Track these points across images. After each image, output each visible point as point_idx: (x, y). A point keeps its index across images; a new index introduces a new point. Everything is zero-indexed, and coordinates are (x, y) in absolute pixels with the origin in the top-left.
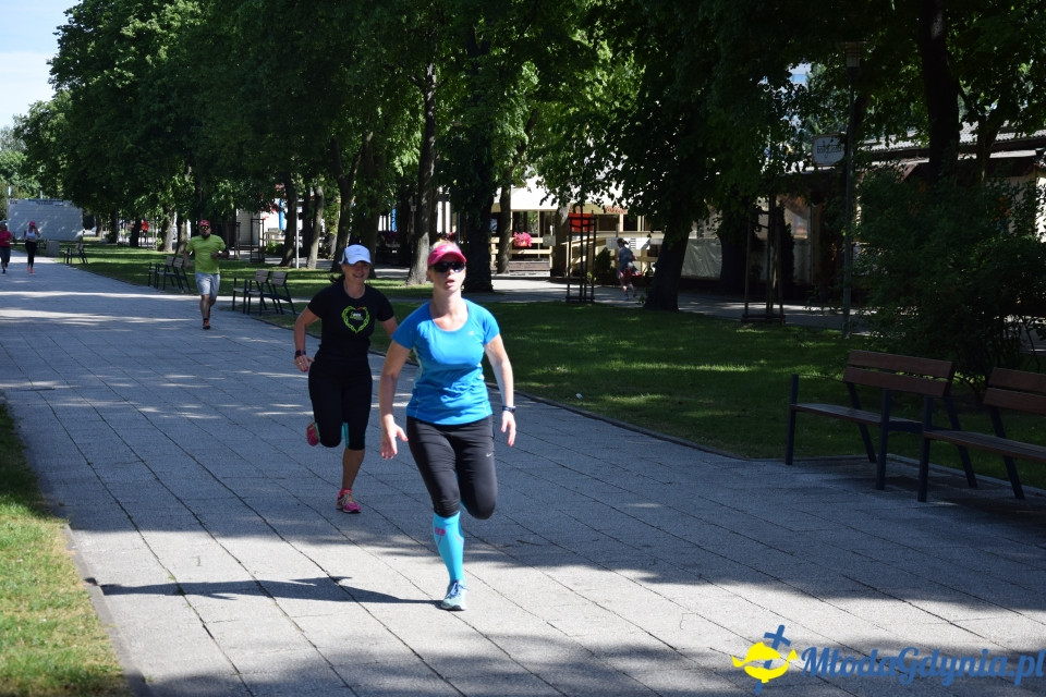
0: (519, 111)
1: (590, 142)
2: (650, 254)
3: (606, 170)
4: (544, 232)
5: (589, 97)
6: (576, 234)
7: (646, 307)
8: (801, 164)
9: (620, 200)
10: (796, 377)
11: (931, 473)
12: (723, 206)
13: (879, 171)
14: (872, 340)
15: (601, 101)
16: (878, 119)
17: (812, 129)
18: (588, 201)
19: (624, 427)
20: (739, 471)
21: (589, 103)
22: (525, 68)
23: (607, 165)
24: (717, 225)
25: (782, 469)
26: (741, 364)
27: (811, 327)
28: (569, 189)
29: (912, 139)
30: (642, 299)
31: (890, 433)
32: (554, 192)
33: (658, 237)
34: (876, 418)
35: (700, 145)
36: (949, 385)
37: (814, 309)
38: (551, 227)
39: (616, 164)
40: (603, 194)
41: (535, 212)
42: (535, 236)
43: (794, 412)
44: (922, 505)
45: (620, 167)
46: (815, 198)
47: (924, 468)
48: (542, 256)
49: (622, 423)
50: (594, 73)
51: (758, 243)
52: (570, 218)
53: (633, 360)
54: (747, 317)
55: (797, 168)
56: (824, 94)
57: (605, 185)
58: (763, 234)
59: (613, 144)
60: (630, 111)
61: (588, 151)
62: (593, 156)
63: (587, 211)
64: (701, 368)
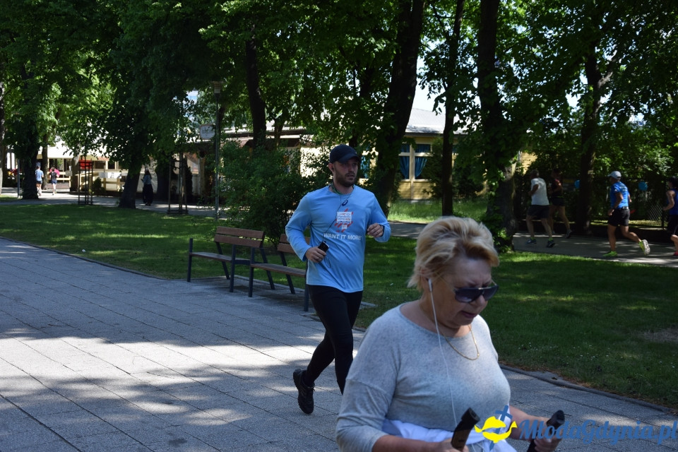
0: (51, 108)
1: (90, 124)
2: (121, 180)
3: (98, 138)
4: (66, 169)
5: (89, 103)
6: (83, 170)
7: (119, 206)
8: (194, 138)
9: (105, 154)
10: (191, 240)
11: (254, 284)
12: (157, 158)
13: (229, 143)
14: (227, 222)
15: (94, 105)
16: (230, 119)
17: (199, 122)
18: (88, 154)
19: (107, 266)
20: (165, 286)
21: (88, 105)
22: (53, 87)
23: (98, 136)
24: (155, 167)
25: (185, 284)
26: (166, 234)
27: (199, 216)
28: (78, 148)
29: (245, 128)
30: (117, 203)
31: (236, 265)
32: (71, 148)
33: (125, 172)
34: (229, 258)
35: (144, 128)
36: (262, 242)
37: (201, 207)
38: (70, 167)
39: (103, 136)
40: (96, 150)
41: (62, 159)
42: (62, 171)
43: (191, 256)
44: (250, 298)
45: (105, 137)
46: (202, 155)
47: (251, 281)
48: (65, 181)
49: (106, 264)
50: (90, 91)
51: (175, 177)
52: (79, 162)
53: (112, 233)
54: (170, 212)
55: (193, 140)
56: (204, 106)
57: (97, 146)
58: (177, 172)
59: (101, 127)
60: (109, 110)
61: (89, 128)
62: (91, 131)
63: (88, 159)
64: (146, 236)
